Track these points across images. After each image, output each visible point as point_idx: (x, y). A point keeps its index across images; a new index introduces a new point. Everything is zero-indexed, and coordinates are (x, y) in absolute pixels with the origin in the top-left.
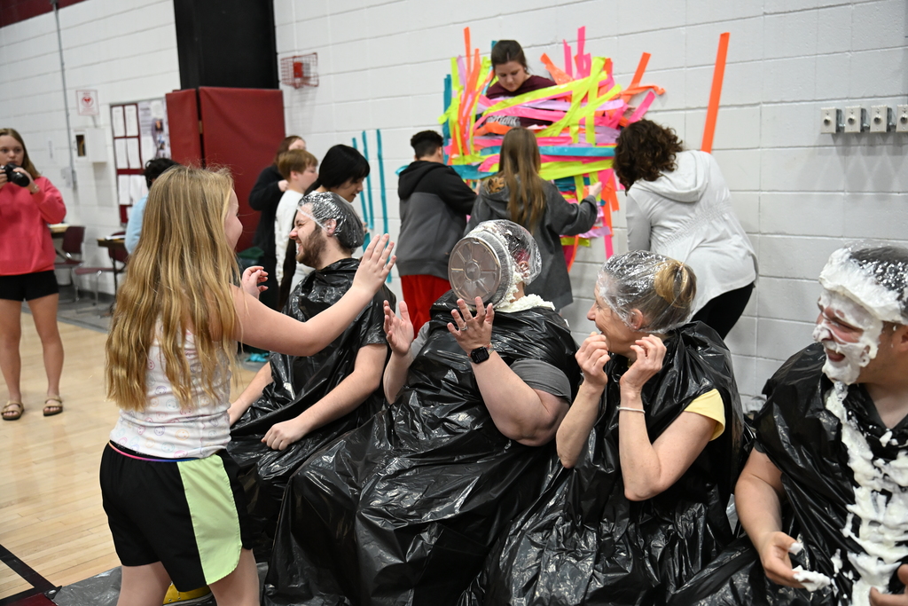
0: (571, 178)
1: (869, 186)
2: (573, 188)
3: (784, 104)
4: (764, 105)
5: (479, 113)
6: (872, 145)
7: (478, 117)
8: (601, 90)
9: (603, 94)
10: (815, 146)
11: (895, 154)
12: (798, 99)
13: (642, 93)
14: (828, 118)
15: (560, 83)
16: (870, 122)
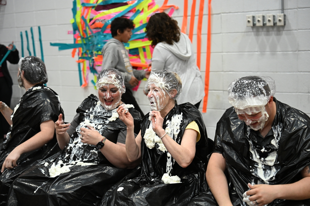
0: (137, 49)
1: (268, 49)
2: (138, 53)
3: (231, 14)
4: (222, 14)
5: (91, 18)
6: (268, 31)
7: (91, 20)
8: (150, 7)
9: (150, 9)
10: (245, 32)
11: (277, 35)
12: (237, 11)
13: (168, 9)
14: (249, 20)
15: (130, 4)
16: (266, 22)
